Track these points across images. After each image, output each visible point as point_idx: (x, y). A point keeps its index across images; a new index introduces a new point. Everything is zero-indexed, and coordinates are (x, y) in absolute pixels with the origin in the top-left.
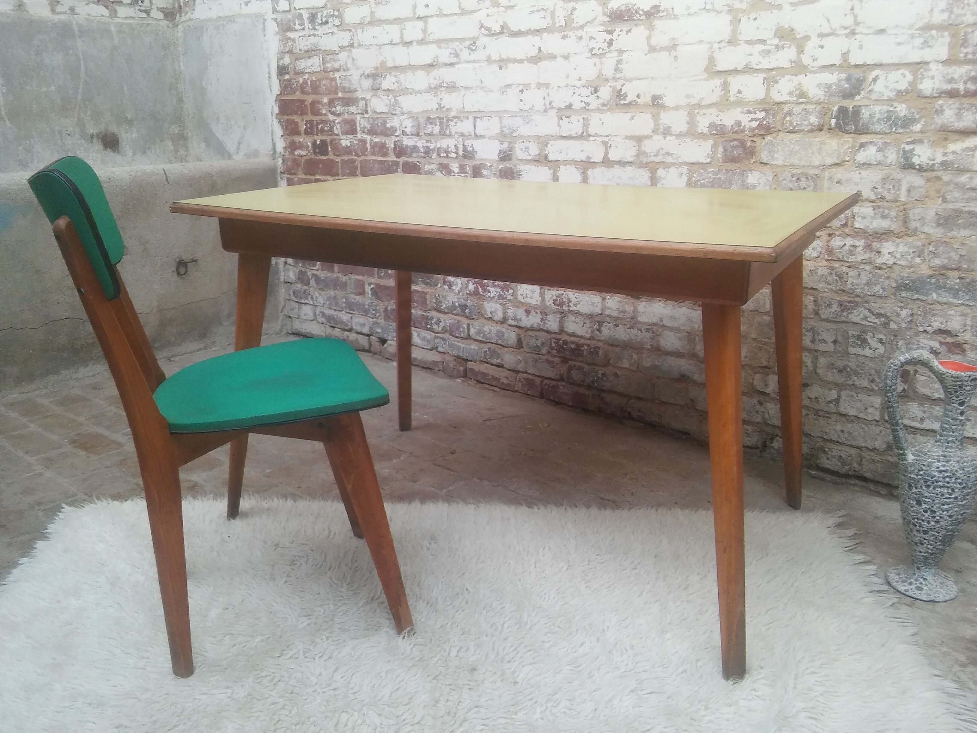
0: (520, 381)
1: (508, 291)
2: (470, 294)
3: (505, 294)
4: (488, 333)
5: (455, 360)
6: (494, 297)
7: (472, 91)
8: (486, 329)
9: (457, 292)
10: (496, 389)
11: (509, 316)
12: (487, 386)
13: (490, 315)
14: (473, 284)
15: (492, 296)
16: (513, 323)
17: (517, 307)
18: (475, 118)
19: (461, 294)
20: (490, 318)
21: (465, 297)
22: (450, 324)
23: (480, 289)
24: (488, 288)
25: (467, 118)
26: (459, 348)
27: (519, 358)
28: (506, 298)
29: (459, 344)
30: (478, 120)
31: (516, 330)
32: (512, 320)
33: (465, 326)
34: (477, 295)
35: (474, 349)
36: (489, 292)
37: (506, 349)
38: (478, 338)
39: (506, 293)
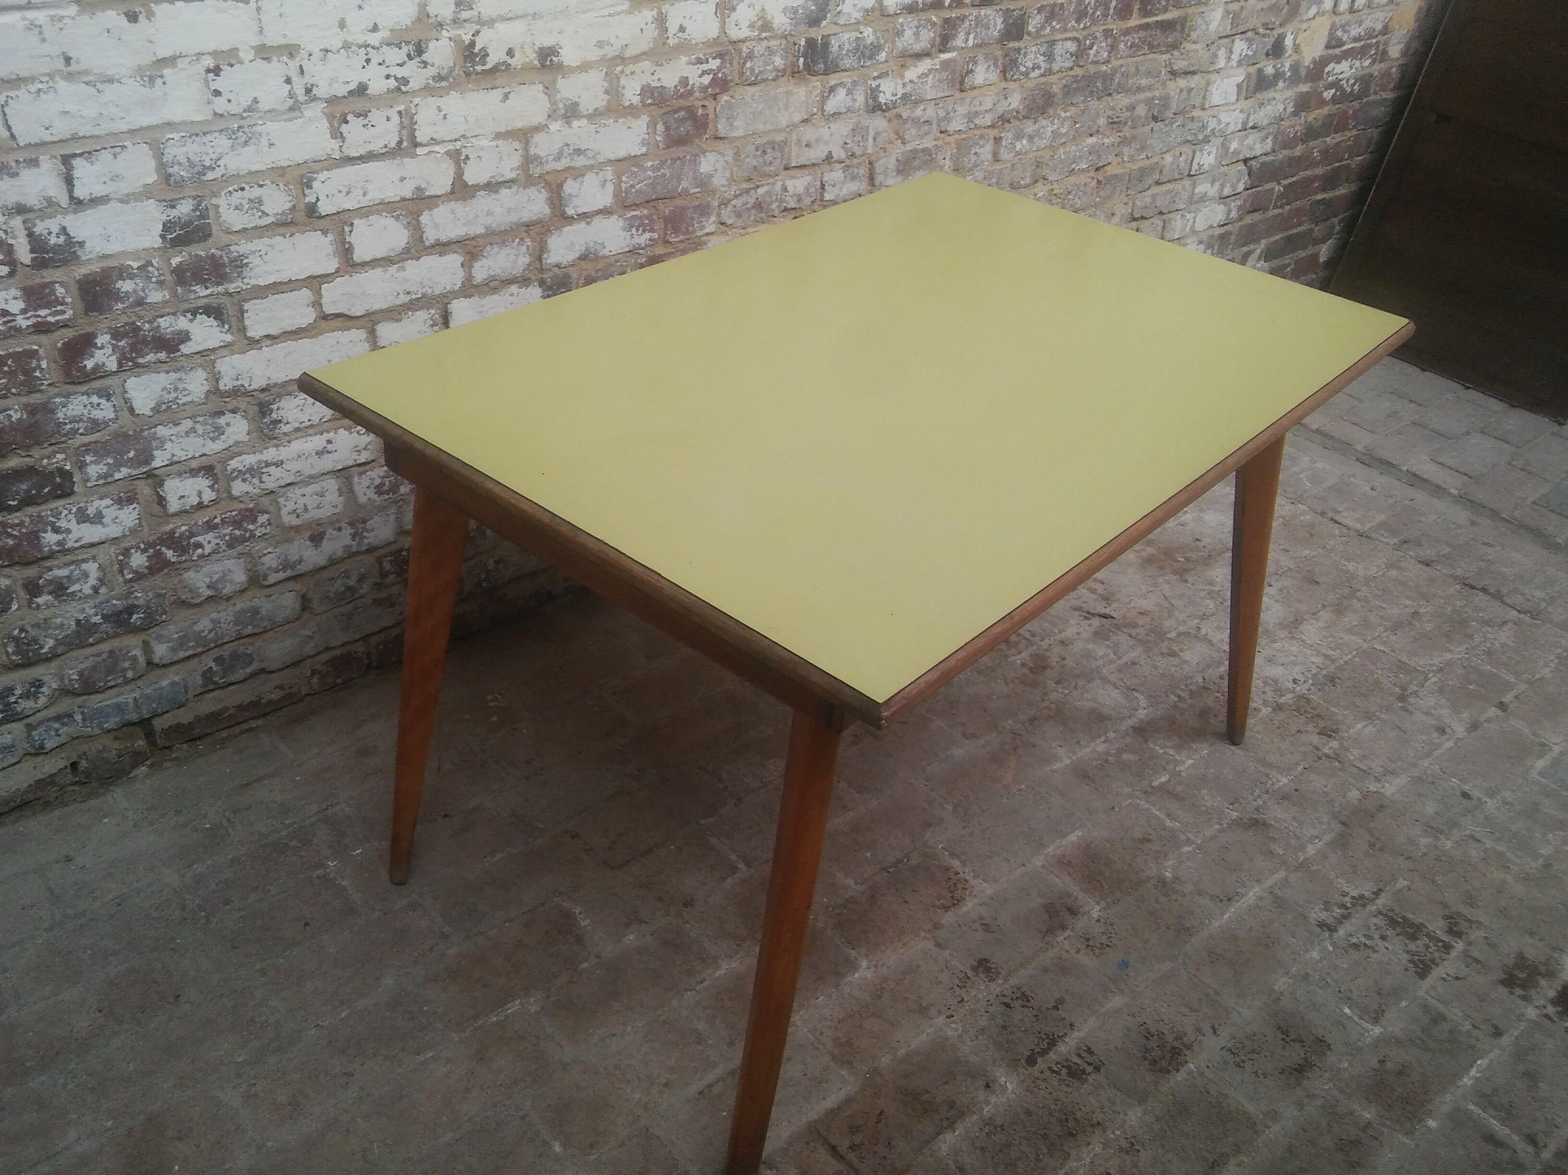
0: (314, 672)
1: (254, 521)
2: (139, 576)
3: (246, 530)
4: (210, 631)
5: (116, 738)
6: (214, 552)
7: (33, 88)
8: (204, 625)
9: (90, 592)
10: (253, 724)
11: (269, 568)
12: (224, 734)
13: (209, 593)
14: (144, 551)
15: (208, 550)
16: (281, 576)
17: (287, 541)
18: (66, 160)
19: (103, 590)
20: (210, 598)
21: (120, 589)
22: (81, 674)
23: (169, 554)
24: (192, 541)
25: (33, 163)
26: (120, 708)
27: (306, 632)
28: (253, 536)
29: (120, 699)
30: (76, 162)
31: (291, 585)
32: (277, 572)
33: (137, 652)
34: (161, 569)
35: (173, 684)
36: (199, 545)
37: (266, 636)
38: (182, 654)
39: (251, 527)
